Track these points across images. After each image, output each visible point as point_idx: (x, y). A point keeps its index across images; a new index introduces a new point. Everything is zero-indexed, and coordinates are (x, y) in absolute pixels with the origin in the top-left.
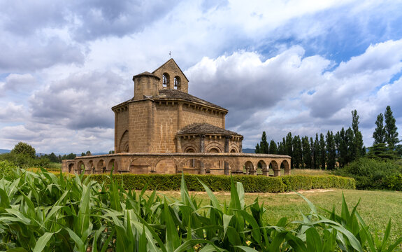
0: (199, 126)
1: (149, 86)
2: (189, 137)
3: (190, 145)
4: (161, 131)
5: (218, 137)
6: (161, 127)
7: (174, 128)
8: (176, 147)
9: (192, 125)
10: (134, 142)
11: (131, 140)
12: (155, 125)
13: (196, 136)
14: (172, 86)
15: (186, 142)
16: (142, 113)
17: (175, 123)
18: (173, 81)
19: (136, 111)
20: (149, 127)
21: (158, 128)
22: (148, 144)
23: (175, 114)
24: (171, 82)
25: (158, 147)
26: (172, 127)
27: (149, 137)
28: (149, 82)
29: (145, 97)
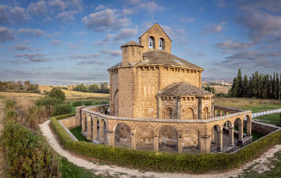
0: (177, 86)
1: (133, 55)
2: (168, 98)
3: (169, 104)
4: (145, 92)
5: (193, 98)
6: (145, 89)
7: (155, 89)
8: (158, 105)
9: (172, 85)
10: (122, 101)
11: (120, 100)
12: (140, 87)
13: (174, 97)
14: (156, 47)
15: (165, 102)
16: (128, 77)
17: (157, 85)
18: (158, 42)
19: (123, 75)
20: (133, 90)
21: (142, 89)
22: (133, 104)
23: (156, 77)
24: (156, 44)
25: (142, 105)
26: (154, 88)
27: (133, 98)
28: (133, 51)
29: (130, 64)
